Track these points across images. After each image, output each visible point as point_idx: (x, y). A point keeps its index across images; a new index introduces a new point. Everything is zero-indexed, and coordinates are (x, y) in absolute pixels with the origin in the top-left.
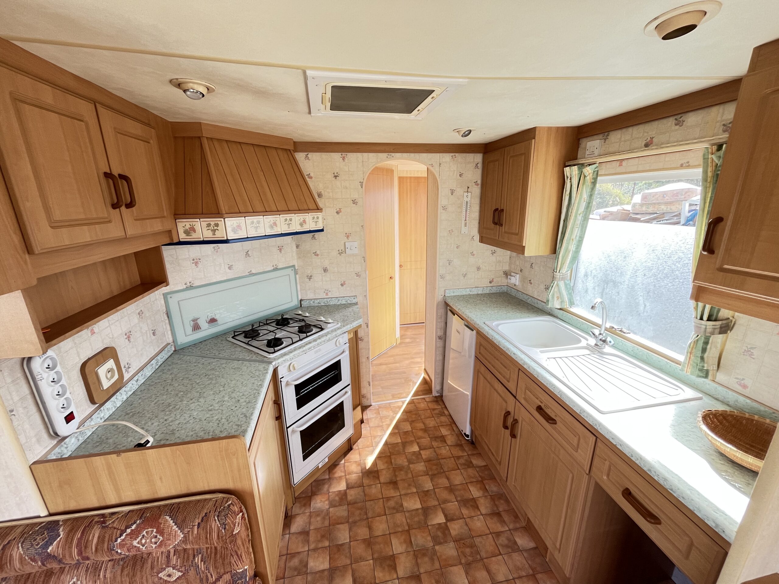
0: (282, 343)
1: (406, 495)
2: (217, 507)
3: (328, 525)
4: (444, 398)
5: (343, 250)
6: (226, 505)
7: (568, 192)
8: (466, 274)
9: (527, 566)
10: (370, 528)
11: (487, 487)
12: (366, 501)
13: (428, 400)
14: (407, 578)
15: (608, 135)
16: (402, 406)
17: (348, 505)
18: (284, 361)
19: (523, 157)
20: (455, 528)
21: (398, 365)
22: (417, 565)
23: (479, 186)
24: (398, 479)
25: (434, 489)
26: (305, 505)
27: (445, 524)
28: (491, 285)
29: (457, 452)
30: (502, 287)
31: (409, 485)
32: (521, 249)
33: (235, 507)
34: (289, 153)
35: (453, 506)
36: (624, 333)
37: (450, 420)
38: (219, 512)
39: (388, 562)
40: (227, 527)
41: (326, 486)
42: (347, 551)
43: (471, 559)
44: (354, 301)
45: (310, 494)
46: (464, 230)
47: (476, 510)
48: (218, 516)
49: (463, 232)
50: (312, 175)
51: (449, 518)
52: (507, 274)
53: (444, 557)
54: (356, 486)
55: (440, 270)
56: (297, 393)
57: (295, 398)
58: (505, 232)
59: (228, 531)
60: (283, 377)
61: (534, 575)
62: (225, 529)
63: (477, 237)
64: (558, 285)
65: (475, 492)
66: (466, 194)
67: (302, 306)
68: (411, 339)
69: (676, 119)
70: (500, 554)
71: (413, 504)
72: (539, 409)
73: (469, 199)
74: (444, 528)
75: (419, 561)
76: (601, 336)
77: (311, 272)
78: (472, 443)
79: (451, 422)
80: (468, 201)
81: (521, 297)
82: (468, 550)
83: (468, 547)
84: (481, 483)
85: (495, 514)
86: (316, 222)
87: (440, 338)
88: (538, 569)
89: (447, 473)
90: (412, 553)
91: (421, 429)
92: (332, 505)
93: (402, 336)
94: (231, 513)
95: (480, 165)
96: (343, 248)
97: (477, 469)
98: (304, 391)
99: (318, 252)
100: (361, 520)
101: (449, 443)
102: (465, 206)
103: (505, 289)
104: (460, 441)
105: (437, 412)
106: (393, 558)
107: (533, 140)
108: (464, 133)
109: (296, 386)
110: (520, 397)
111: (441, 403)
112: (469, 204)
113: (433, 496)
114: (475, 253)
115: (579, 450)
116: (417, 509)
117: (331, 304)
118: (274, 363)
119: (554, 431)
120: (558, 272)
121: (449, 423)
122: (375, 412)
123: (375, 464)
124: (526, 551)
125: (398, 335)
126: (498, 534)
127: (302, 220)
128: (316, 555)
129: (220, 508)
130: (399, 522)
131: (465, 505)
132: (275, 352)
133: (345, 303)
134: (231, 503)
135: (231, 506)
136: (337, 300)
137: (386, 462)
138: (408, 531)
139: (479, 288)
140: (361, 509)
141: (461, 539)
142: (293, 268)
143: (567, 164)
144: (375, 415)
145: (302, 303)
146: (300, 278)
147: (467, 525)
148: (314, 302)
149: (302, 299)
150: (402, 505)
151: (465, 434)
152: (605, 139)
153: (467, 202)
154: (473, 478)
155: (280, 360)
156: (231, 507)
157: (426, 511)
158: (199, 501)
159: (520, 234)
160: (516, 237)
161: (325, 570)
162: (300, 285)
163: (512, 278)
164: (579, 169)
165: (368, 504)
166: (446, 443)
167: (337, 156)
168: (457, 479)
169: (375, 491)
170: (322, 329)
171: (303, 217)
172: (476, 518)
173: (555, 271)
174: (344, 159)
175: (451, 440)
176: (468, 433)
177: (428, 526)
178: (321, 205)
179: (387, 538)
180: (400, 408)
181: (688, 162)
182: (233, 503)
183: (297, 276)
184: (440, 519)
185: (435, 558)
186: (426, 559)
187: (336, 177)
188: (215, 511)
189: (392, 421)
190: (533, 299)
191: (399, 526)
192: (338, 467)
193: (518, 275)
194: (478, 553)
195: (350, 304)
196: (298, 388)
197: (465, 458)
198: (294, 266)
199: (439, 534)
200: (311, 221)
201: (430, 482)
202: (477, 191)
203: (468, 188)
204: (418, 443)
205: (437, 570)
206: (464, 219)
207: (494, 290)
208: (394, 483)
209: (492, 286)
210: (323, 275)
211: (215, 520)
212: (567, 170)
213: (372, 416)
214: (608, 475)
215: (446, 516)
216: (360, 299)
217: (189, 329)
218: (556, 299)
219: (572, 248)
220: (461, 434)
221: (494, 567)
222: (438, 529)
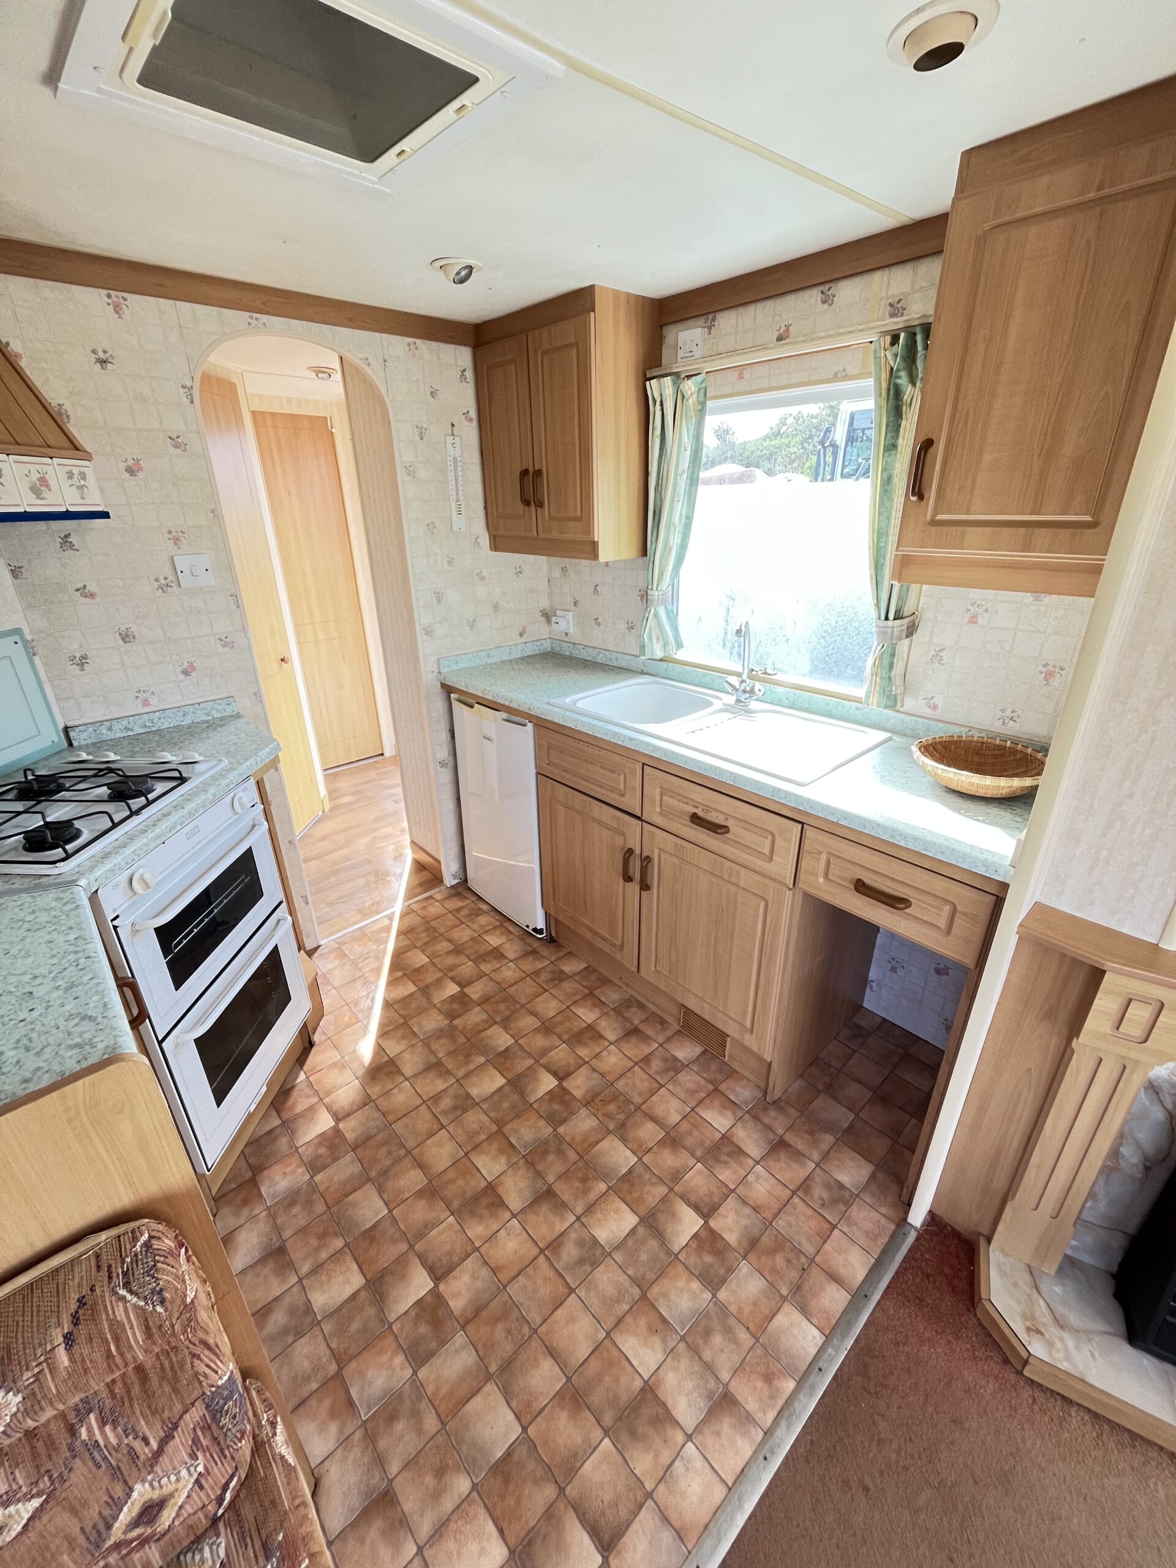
0: (77, 834)
1: (468, 1075)
2: (110, 1266)
3: (325, 1208)
4: (471, 884)
5: (171, 578)
6: (138, 1248)
7: (658, 431)
8: (474, 621)
9: (703, 1082)
10: (421, 1166)
11: (603, 999)
13: (438, 897)
14: (531, 1205)
15: (714, 320)
16: (391, 925)
17: (353, 1150)
18: (109, 870)
19: (574, 352)
20: (579, 1085)
21: (345, 851)
22: (539, 1174)
23: (475, 423)
25: (516, 1041)
26: (245, 1202)
27: (560, 1086)
28: (523, 639)
29: (529, 965)
30: (543, 642)
31: (468, 1056)
32: (591, 550)
33: (167, 1241)
35: (561, 1054)
36: (770, 675)
37: (497, 917)
38: (125, 1274)
39: (484, 1202)
40: (167, 1295)
41: (283, 1141)
42: (391, 1231)
43: (621, 1117)
44: (229, 711)
45: (249, 1175)
46: (459, 523)
47: (601, 1041)
48: (127, 1285)
49: (455, 529)
51: (561, 1076)
52: (548, 616)
53: (578, 1138)
54: (355, 1108)
55: (422, 618)
56: (166, 949)
57: (162, 962)
58: (552, 519)
59: (172, 1302)
60: (117, 917)
61: (716, 1090)
62: (162, 1302)
63: (485, 540)
64: (656, 615)
65: (587, 1015)
66: (450, 439)
67: (75, 743)
68: (354, 794)
69: (822, 292)
70: (662, 1086)
71: (491, 1082)
72: (695, 819)
73: (458, 453)
74: (560, 1095)
75: (540, 1167)
76: (744, 684)
77: (81, 646)
78: (551, 940)
79: (500, 921)
80: (457, 456)
81: (583, 654)
82: (612, 1108)
83: (610, 1102)
84: (591, 997)
85: (633, 1032)
86: (81, 488)
87: (443, 764)
88: (719, 1077)
89: (528, 1006)
90: (522, 1162)
91: (449, 953)
92: (315, 1166)
93: (332, 794)
94: (162, 1259)
95: (469, 374)
96: (167, 571)
97: (577, 978)
98: (181, 942)
99: (92, 587)
100: (397, 1161)
101: (511, 955)
102: (452, 468)
103: (547, 646)
104: (529, 944)
105: (465, 912)
106: (491, 1189)
107: (592, 314)
108: (458, 273)
109: (160, 931)
110: (653, 814)
111: (469, 895)
112: (460, 464)
113: (519, 1053)
114: (485, 573)
115: (775, 858)
116: (500, 1089)
117: (166, 725)
118: (83, 882)
119: (727, 847)
120: (655, 588)
121: (498, 923)
122: (333, 955)
123: (379, 1049)
124: (693, 1062)
125: (323, 792)
126: (646, 1060)
127: (35, 476)
128: (324, 1278)
129: (123, 1262)
130: (475, 1126)
131: (580, 1042)
132: (68, 856)
133: (205, 718)
134: (151, 1237)
135: (154, 1241)
136: (181, 714)
137: (404, 1037)
138: (500, 1131)
139: (503, 649)
140: (386, 1143)
141: (595, 1096)
142: (17, 638)
143: (648, 376)
144: (337, 962)
145: (72, 734)
146: (46, 665)
147: (595, 1070)
148: (110, 729)
149: (69, 724)
150: (468, 1096)
151: (535, 930)
152: (710, 328)
153: (455, 459)
154: (575, 995)
155: (99, 872)
156: (156, 1244)
157: (517, 1084)
158: (31, 1286)
159: (585, 517)
160: (579, 524)
161: (358, 1291)
162: (54, 687)
163: (560, 620)
164: (674, 383)
165: (398, 1126)
166: (507, 958)
168: (549, 1007)
169: (402, 1096)
170: (182, 780)
171: (39, 468)
172: (604, 1053)
173: (650, 587)
174: (118, 310)
175: (512, 950)
176: (541, 924)
177: (531, 1105)
178: (81, 440)
179: (463, 1165)
180: (388, 929)
181: (844, 370)
182: (153, 1234)
183: (37, 660)
184: (548, 1083)
185: (565, 1147)
186: (551, 1158)
187: (102, 362)
188: (110, 1278)
189: (380, 959)
190: (607, 653)
191: (479, 1132)
192: (295, 1093)
193: (571, 613)
194: (629, 1102)
195: (222, 719)
196: (165, 934)
197: (548, 969)
198: (18, 631)
199: (556, 1107)
200: (65, 483)
201: (504, 1033)
202: (470, 433)
203: (453, 425)
204: (453, 979)
205: (575, 1163)
206: (455, 498)
207: (530, 650)
209: (525, 643)
210: (122, 650)
211: (123, 1299)
212: (653, 386)
213: (330, 966)
214: (826, 876)
215: (555, 1074)
216: (243, 704)
218: (654, 640)
219: (675, 540)
220: (527, 934)
221: (659, 1111)
222: (551, 1100)
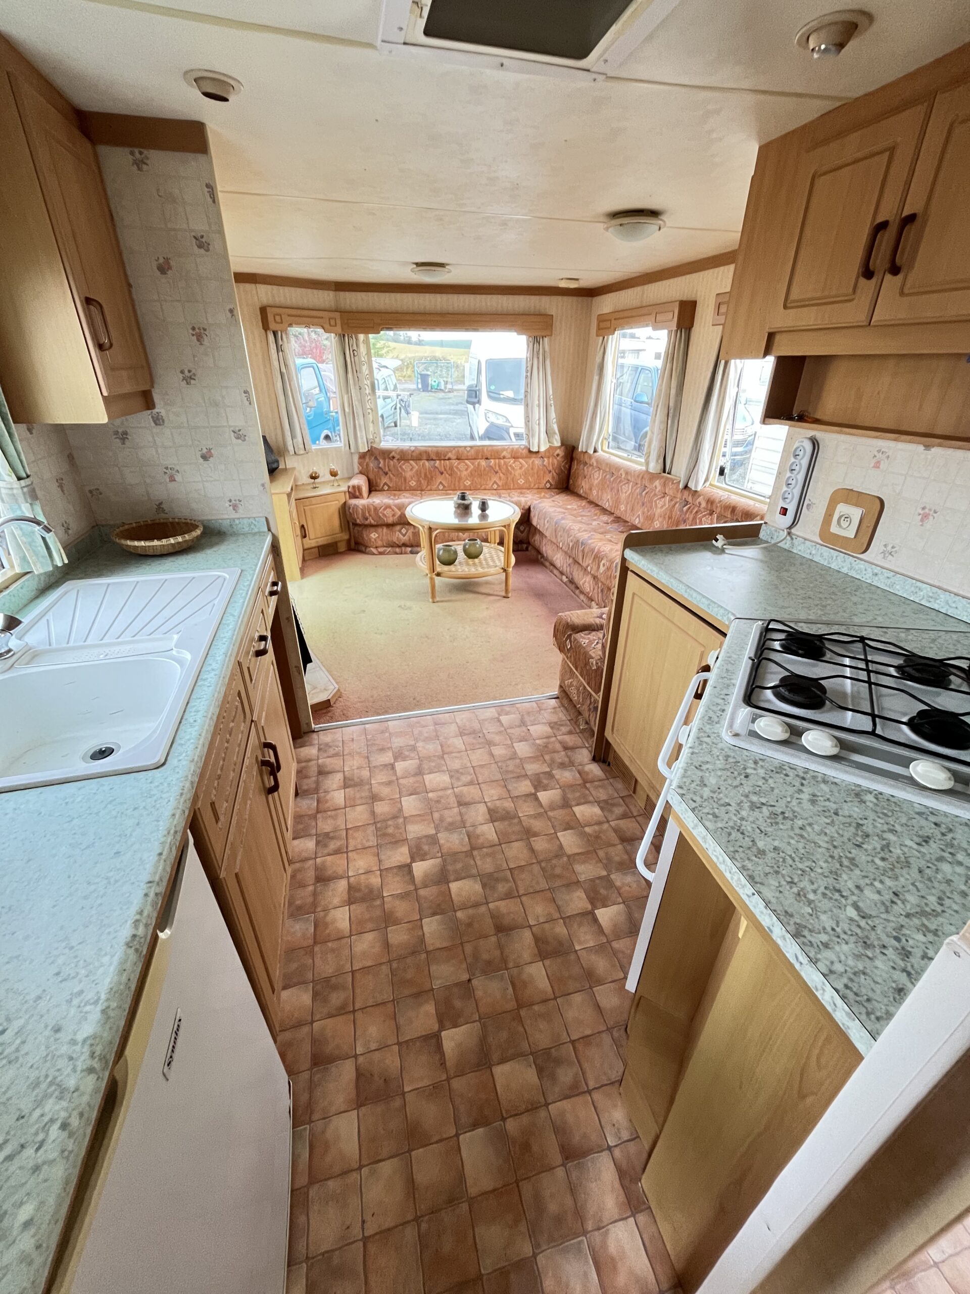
1: (476, 905)
11: (312, 930)
12: (549, 889)
24: (493, 939)
31: (470, 925)
35: (394, 888)
43: (390, 824)
47: (354, 885)
51: (407, 869)
53: (425, 824)
54: (578, 919)
70: (348, 828)
74: (417, 855)
75: (458, 817)
82: (391, 832)
85: (323, 881)
90: (468, 825)
97: (310, 975)
113: (425, 905)
116: (457, 880)
124: (310, 836)
138: (473, 848)
150: (484, 886)
157: (442, 878)
165: (543, 885)
177: (442, 856)
201: (427, 935)
208: (503, 928)
215: (410, 871)
222: (426, 854)
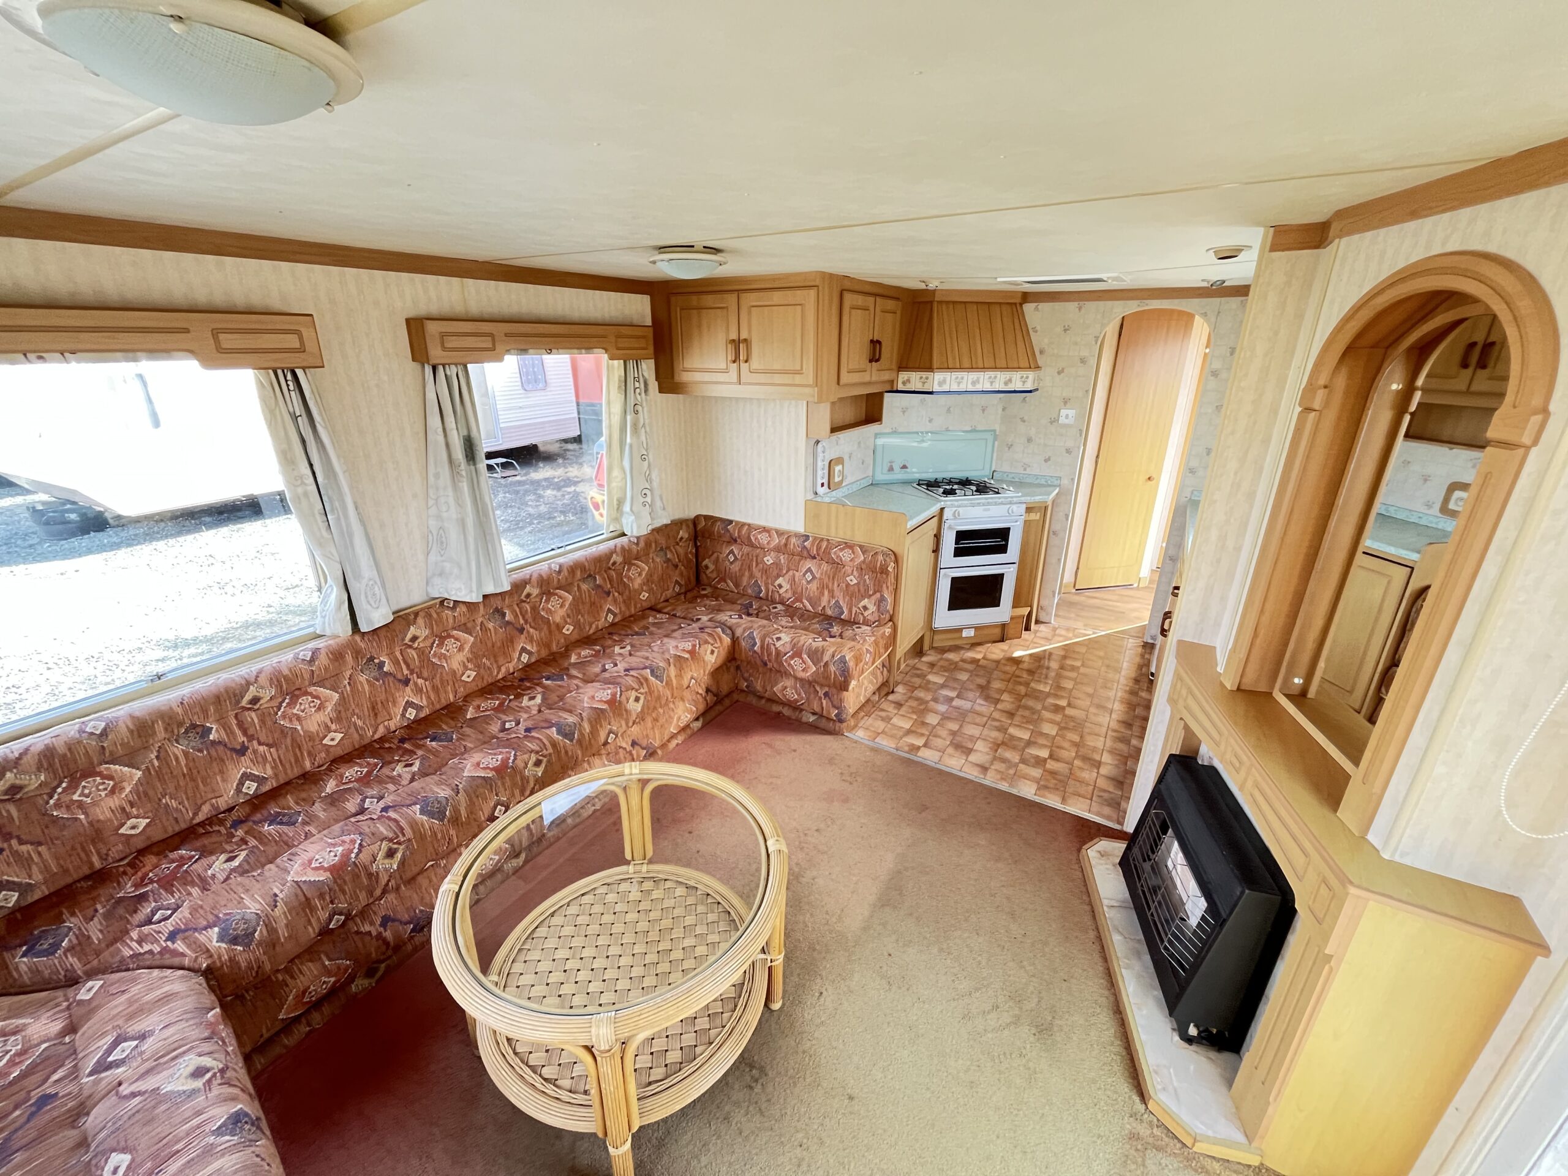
0: (956, 494)
3: (953, 668)
5: (1057, 418)
10: (989, 682)
12: (995, 670)
13: (1131, 641)
14: (1003, 711)
16: (1091, 635)
17: (976, 665)
18: (951, 505)
22: (1017, 710)
26: (939, 653)
27: (1064, 706)
34: (1014, 307)
35: (1083, 703)
39: (993, 700)
42: (961, 683)
44: (1056, 483)
50: (1038, 328)
53: (1045, 717)
54: (993, 660)
56: (957, 541)
57: (954, 546)
60: (948, 518)
67: (994, 478)
75: (1021, 710)
77: (1012, 440)
86: (1024, 382)
90: (1018, 704)
92: (963, 661)
96: (1056, 415)
99: (1026, 418)
100: (983, 676)
101: (1124, 674)
104: (1141, 678)
106: (999, 700)
109: (957, 532)
111: (1148, 649)
118: (942, 503)
122: (1051, 628)
123: (1022, 657)
127: (1008, 378)
128: (935, 676)
132: (946, 497)
133: (1044, 483)
136: (1035, 478)
137: (1036, 660)
140: (988, 671)
141: (1073, 718)
142: (993, 433)
144: (1048, 631)
145: (995, 474)
146: (998, 445)
148: (1007, 476)
149: (996, 470)
155: (948, 503)
157: (1051, 695)
162: (997, 454)
166: (1120, 673)
167: (1072, 306)
169: (1009, 668)
170: (998, 493)
174: (1080, 309)
177: (1045, 701)
178: (1040, 363)
180: (1087, 635)
184: (1062, 703)
185: (1037, 714)
186: (1028, 712)
187: (1065, 330)
189: (1066, 640)
195: (1050, 485)
196: (959, 536)
198: (994, 431)
200: (1019, 380)
205: (1033, 718)
208: (1031, 672)
210: (1026, 445)
213: (1044, 630)
216: (1064, 483)
217: (886, 468)
220: (1147, 674)
